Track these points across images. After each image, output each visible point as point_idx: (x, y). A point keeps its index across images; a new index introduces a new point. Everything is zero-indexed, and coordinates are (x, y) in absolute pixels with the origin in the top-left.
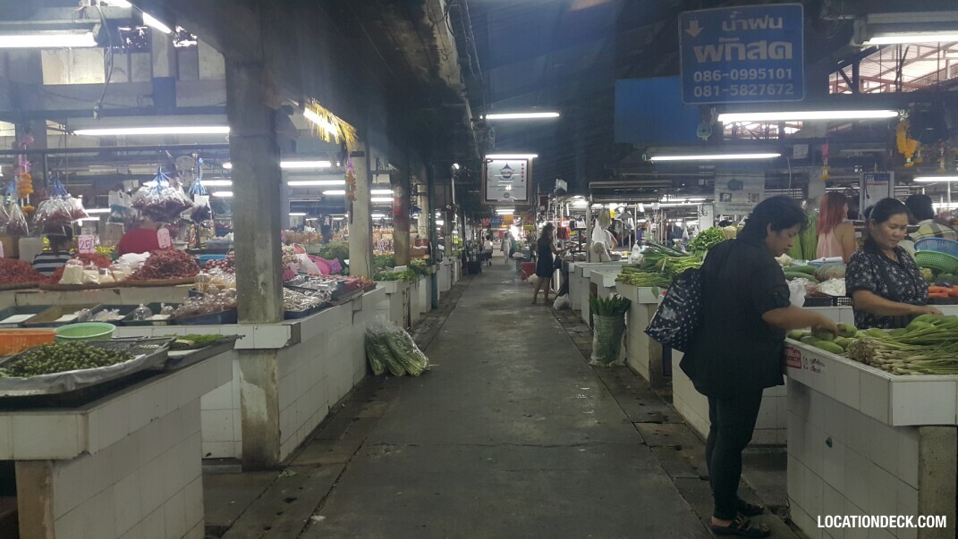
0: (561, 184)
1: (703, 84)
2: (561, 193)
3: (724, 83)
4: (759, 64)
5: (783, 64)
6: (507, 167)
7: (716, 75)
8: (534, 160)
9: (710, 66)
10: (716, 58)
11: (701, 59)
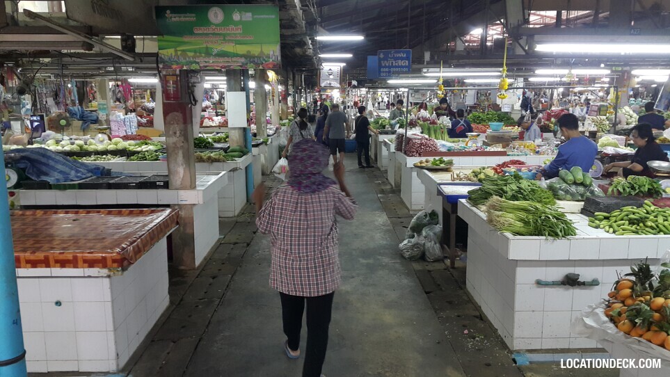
0: (354, 83)
1: (383, 72)
2: (355, 87)
3: (389, 72)
4: (399, 67)
5: (405, 67)
6: (330, 70)
7: (387, 70)
8: (344, 67)
9: (385, 67)
10: (387, 65)
11: (383, 65)
